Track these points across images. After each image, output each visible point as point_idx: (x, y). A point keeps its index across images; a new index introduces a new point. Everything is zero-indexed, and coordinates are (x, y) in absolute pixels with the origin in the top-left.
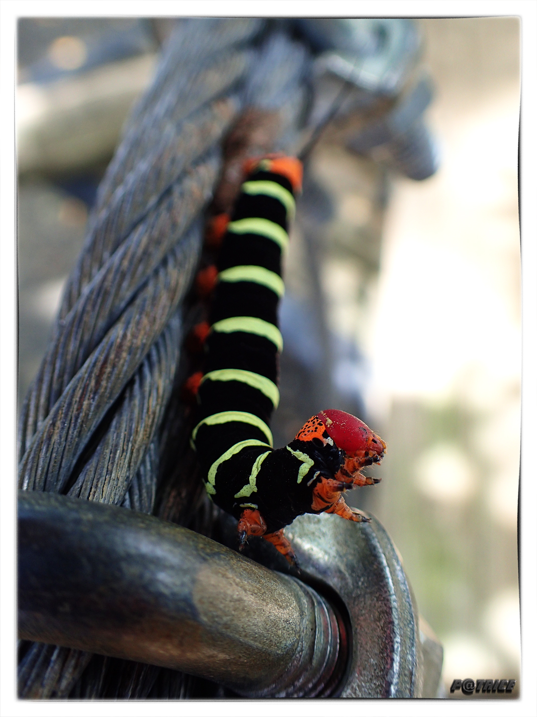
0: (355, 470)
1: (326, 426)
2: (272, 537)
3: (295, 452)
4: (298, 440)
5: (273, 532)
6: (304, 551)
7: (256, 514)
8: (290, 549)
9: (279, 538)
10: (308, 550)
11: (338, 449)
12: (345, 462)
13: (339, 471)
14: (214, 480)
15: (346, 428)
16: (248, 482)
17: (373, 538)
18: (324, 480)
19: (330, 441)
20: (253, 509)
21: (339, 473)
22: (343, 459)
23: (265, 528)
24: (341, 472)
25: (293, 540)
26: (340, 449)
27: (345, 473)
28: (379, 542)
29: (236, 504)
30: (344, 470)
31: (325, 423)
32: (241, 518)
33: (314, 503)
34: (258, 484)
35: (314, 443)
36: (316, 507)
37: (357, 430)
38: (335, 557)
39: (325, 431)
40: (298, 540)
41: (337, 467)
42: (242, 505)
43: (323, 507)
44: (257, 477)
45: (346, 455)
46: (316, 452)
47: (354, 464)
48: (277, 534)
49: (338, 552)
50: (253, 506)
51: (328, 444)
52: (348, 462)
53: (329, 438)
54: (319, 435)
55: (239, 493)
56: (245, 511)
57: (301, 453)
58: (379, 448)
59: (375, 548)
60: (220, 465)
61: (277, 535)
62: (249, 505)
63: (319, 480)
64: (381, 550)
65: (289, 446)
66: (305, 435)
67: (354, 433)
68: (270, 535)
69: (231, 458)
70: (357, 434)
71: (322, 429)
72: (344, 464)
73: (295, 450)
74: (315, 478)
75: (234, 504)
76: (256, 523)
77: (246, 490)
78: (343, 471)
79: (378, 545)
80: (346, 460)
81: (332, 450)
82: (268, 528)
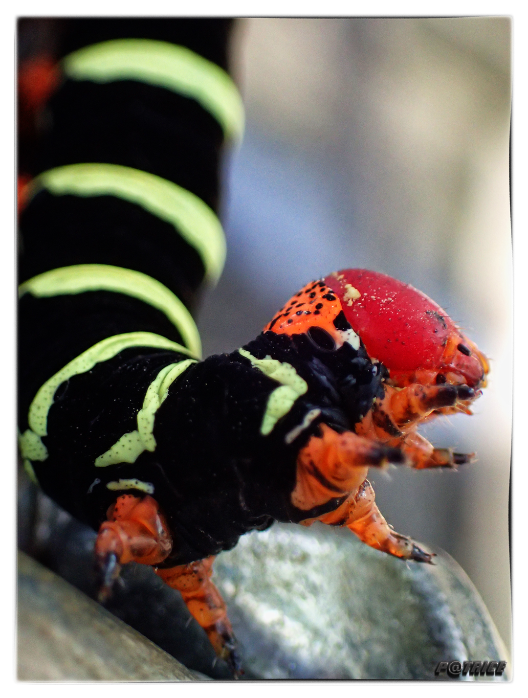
0: (409, 415)
1: (344, 303)
2: (184, 574)
3: (259, 362)
4: (271, 334)
5: (185, 560)
6: (262, 625)
7: (147, 511)
8: (221, 617)
9: (200, 580)
10: (273, 624)
11: (370, 361)
12: (386, 394)
13: (370, 413)
14: (44, 421)
15: (395, 311)
16: (133, 426)
17: (440, 604)
18: (330, 435)
19: (351, 338)
20: (139, 495)
21: (367, 420)
22: (381, 385)
23: (168, 546)
24: (374, 417)
25: (235, 596)
26: (374, 361)
27: (384, 423)
28: (453, 614)
29: (97, 482)
30: (382, 413)
31: (341, 296)
32: (105, 519)
33: (299, 487)
34: (157, 432)
35: (311, 341)
36: (302, 499)
37: (421, 316)
38: (339, 647)
39: (341, 312)
40: (247, 600)
41: (365, 403)
42: (112, 486)
43: (321, 501)
44: (159, 415)
45: (389, 380)
46: (315, 361)
47: (409, 401)
48: (195, 568)
49: (347, 635)
50: (143, 486)
51: (346, 346)
52: (393, 398)
53: (351, 331)
54: (325, 321)
55: (108, 453)
56: (120, 500)
57: (276, 362)
58: (474, 370)
59: (441, 627)
60: (63, 386)
61: (196, 572)
62: (132, 483)
63: (314, 430)
64: (456, 633)
65: (246, 348)
66: (290, 322)
67: (414, 323)
68: (178, 569)
69: (92, 369)
70: (420, 327)
71: (335, 308)
72: (382, 397)
73: (261, 357)
74: (306, 423)
75: (93, 482)
76: (144, 531)
77: (128, 445)
78: (379, 415)
79: (450, 621)
80: (389, 391)
81: (355, 360)
82: (175, 548)
